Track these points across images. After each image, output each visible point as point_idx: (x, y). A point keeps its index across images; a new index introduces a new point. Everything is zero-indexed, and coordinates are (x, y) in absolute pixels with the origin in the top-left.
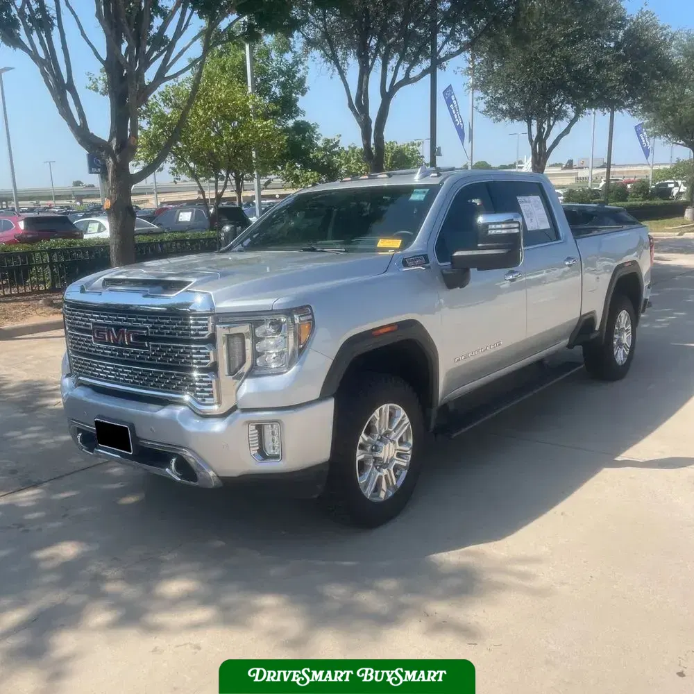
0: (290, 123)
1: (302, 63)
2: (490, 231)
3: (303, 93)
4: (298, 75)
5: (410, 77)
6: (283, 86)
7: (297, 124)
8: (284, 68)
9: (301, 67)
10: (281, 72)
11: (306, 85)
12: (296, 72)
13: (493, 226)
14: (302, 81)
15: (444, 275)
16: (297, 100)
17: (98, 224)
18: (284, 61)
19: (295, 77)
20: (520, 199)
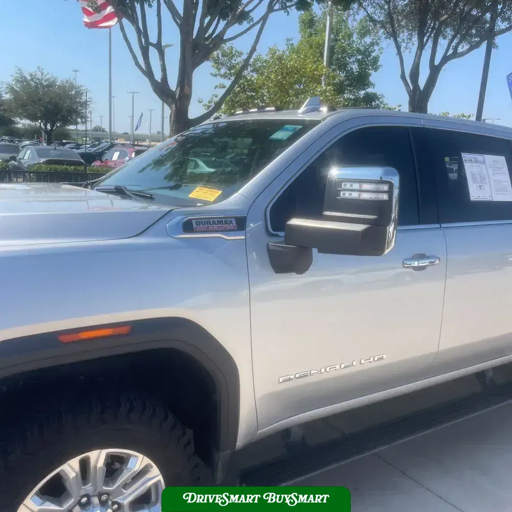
0: (362, 93)
1: (378, 44)
2: (342, 193)
3: (376, 69)
4: (373, 54)
5: (458, 52)
6: (360, 63)
7: (367, 94)
8: (362, 49)
9: (376, 48)
10: (359, 51)
11: (379, 64)
12: (372, 52)
13: (348, 186)
14: (376, 60)
15: (269, 250)
16: (370, 75)
17: (194, 163)
18: (363, 42)
19: (370, 56)
20: (465, 156)
